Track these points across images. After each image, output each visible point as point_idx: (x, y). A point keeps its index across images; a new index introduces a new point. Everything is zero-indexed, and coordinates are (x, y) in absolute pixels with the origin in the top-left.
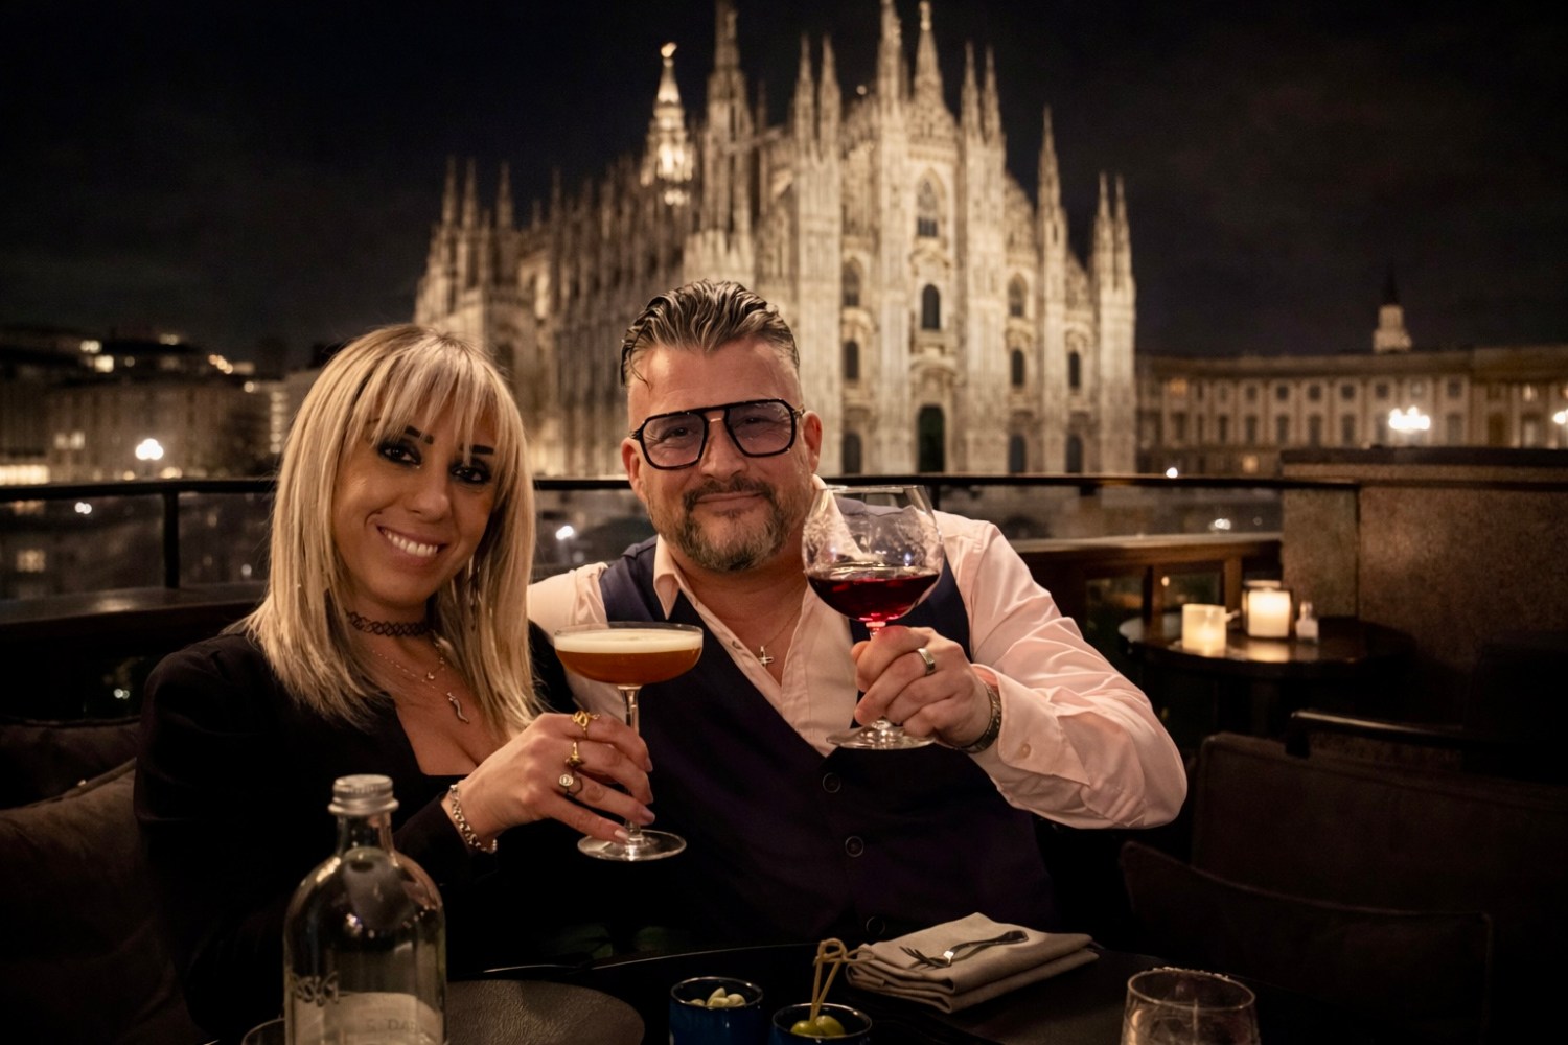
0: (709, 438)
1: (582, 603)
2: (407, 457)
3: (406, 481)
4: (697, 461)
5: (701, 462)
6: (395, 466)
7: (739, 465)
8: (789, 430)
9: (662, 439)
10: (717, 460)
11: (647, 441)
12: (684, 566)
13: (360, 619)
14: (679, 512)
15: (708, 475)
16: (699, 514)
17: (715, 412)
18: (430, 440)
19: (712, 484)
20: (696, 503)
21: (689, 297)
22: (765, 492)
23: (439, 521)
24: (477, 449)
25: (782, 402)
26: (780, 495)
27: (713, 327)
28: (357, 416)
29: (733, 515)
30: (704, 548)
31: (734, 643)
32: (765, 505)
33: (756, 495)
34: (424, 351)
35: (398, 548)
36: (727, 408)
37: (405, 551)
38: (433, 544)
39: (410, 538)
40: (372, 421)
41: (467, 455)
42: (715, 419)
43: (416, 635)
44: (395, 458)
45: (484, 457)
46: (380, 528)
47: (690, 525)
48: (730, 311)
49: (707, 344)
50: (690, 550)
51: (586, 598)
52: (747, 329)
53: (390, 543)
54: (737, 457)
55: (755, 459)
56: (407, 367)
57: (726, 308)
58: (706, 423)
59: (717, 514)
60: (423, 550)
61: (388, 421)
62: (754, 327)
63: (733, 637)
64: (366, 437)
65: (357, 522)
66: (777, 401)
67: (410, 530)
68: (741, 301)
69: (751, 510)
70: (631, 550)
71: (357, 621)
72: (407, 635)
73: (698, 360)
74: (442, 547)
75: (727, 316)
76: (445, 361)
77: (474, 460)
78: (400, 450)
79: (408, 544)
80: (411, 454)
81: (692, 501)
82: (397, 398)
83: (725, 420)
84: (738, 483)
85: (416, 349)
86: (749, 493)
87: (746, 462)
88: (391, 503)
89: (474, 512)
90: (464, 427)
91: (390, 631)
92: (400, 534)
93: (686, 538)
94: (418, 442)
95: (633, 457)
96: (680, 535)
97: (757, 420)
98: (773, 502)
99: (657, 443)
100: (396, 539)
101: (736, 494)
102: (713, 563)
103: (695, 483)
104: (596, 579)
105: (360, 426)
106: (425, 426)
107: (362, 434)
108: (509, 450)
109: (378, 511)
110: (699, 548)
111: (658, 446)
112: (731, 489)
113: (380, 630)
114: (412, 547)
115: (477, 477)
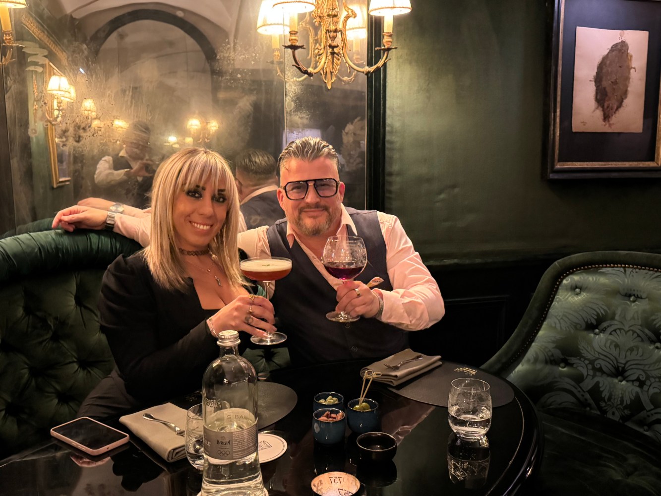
0: (308, 190)
1: (260, 240)
2: (197, 195)
3: (198, 204)
4: (304, 198)
5: (305, 198)
6: (192, 198)
7: (318, 200)
8: (335, 189)
9: (292, 189)
10: (311, 197)
11: (287, 190)
12: (297, 232)
13: (183, 250)
14: (296, 214)
15: (308, 203)
16: (303, 215)
17: (311, 182)
18: (204, 189)
19: (309, 206)
20: (302, 211)
21: (303, 142)
22: (326, 209)
23: (210, 217)
24: (220, 191)
25: (334, 179)
26: (331, 210)
27: (312, 153)
28: (178, 183)
29: (314, 217)
30: (304, 227)
31: (313, 257)
32: (326, 213)
33: (323, 210)
34: (200, 158)
35: (197, 227)
36: (315, 180)
37: (199, 228)
38: (209, 225)
39: (201, 224)
40: (184, 184)
41: (216, 192)
42: (311, 184)
43: (203, 254)
44: (193, 196)
45: (222, 193)
46: (190, 222)
47: (299, 219)
48: (318, 148)
49: (309, 159)
50: (300, 227)
51: (262, 239)
52: (323, 154)
53: (194, 226)
54: (318, 197)
55: (324, 198)
56: (195, 164)
57: (316, 147)
58: (308, 185)
59: (310, 217)
60: (205, 228)
61: (190, 183)
62: (325, 154)
63: (313, 255)
64: (182, 190)
65: (182, 220)
66: (332, 179)
67: (200, 221)
68: (321, 144)
69: (321, 216)
70: (278, 222)
71: (182, 251)
72: (200, 255)
73: (306, 164)
74: (212, 226)
75: (316, 149)
76: (207, 161)
77: (219, 194)
78: (195, 193)
79: (200, 226)
80: (198, 194)
81: (301, 211)
82: (192, 175)
83: (314, 184)
84: (317, 206)
85: (197, 157)
86: (321, 209)
87: (320, 199)
88: (193, 213)
89: (221, 212)
90: (215, 184)
91: (194, 254)
92: (197, 223)
93: (298, 222)
94: (200, 189)
95: (281, 195)
96: (296, 221)
97: (324, 185)
98: (329, 212)
99: (290, 191)
100: (196, 225)
101: (317, 209)
102: (307, 233)
103: (302, 205)
104: (265, 232)
105: (180, 186)
106: (201, 184)
107: (181, 188)
108: (231, 190)
109: (189, 216)
110: (303, 227)
111: (291, 192)
112: (315, 208)
113: (190, 254)
114: (202, 227)
115: (221, 200)
